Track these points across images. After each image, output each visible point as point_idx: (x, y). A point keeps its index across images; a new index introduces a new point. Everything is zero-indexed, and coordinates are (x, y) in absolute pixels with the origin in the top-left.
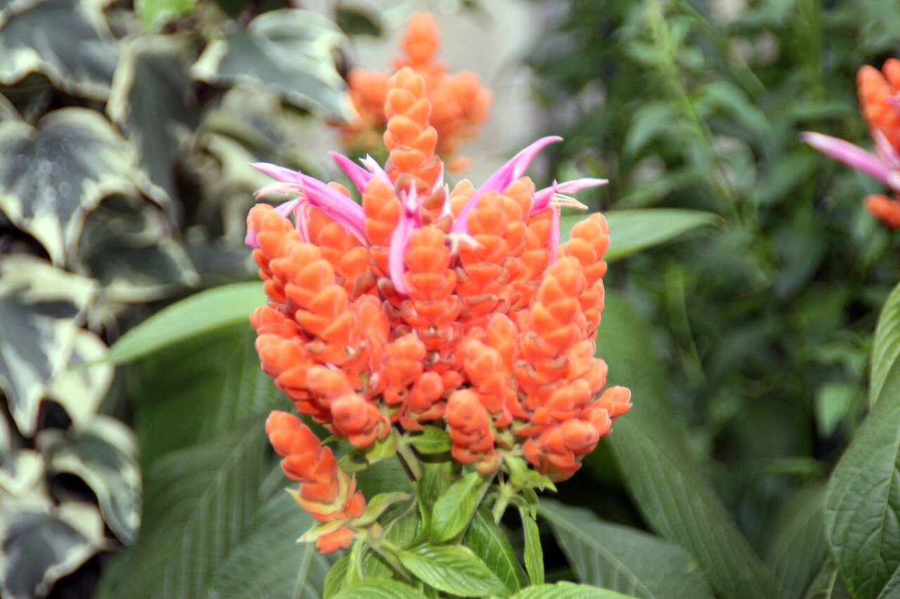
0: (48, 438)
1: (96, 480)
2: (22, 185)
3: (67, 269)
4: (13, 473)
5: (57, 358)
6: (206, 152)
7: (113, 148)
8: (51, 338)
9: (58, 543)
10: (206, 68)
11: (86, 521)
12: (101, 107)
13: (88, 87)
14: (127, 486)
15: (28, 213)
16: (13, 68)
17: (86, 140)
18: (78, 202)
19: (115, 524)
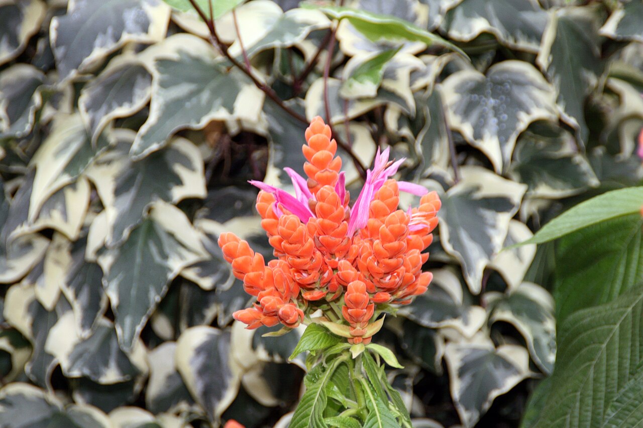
0: (489, 297)
1: (525, 328)
2: (475, 116)
3: (505, 176)
4: (466, 323)
5: (498, 240)
6: (608, 90)
7: (540, 88)
8: (494, 226)
9: (498, 373)
10: (610, 29)
11: (518, 357)
12: (532, 59)
13: (523, 44)
14: (547, 333)
15: (478, 135)
16: (470, 32)
17: (521, 83)
18: (514, 129)
19: (538, 360)
